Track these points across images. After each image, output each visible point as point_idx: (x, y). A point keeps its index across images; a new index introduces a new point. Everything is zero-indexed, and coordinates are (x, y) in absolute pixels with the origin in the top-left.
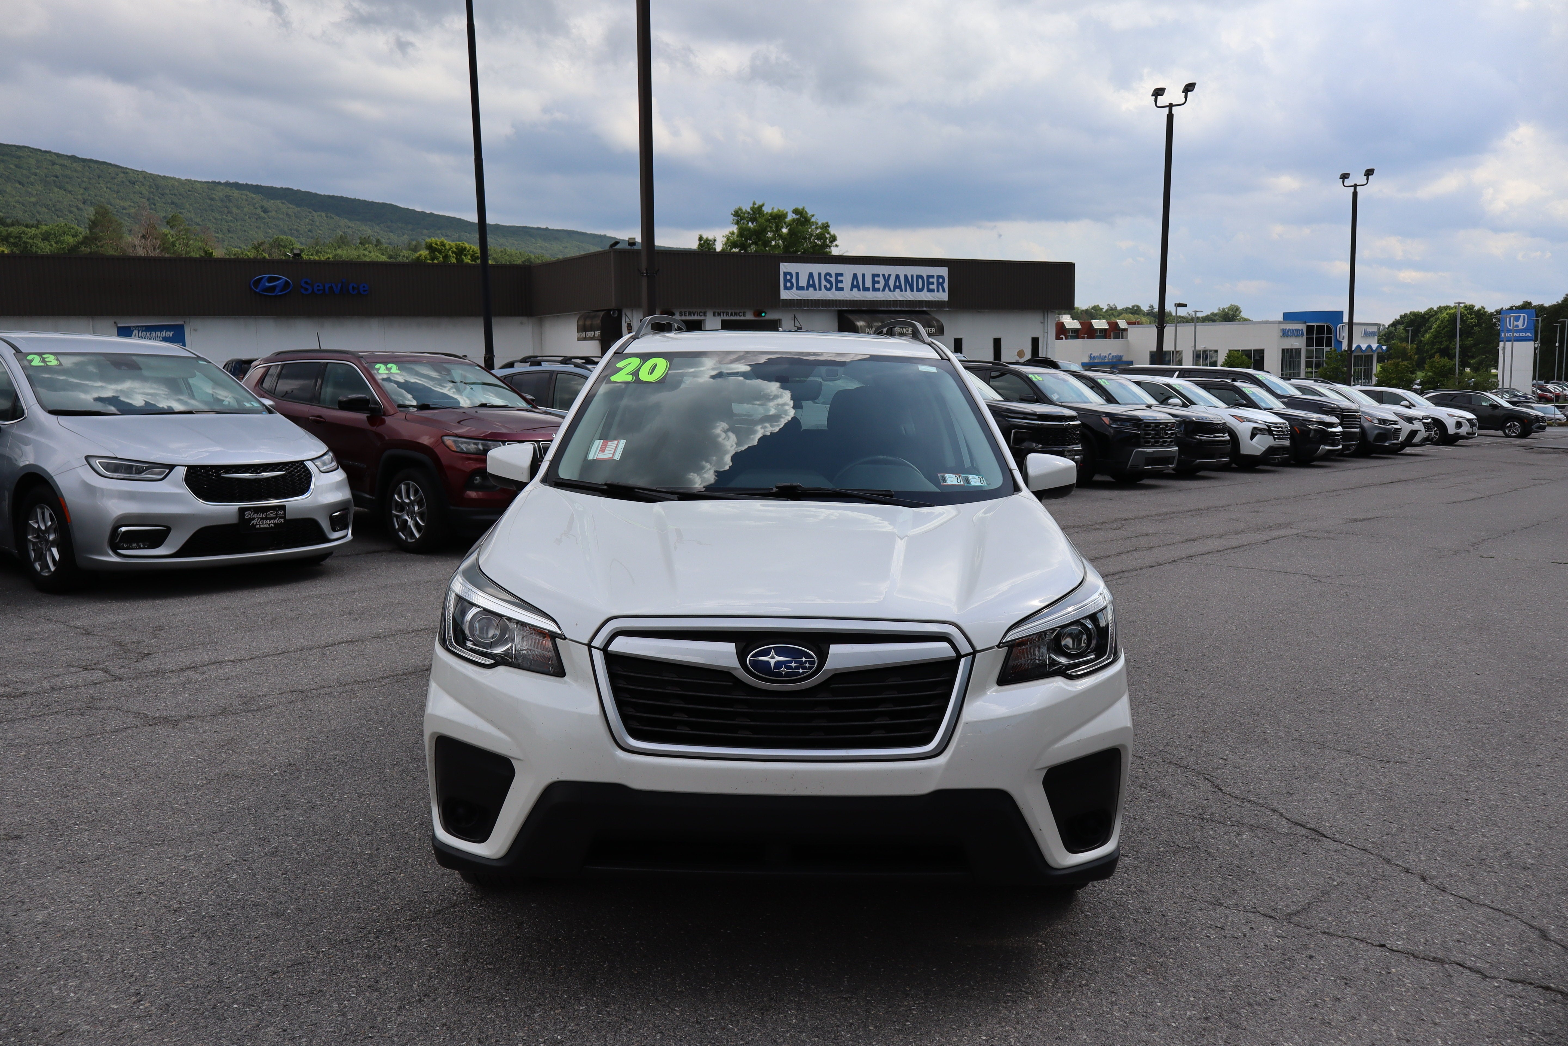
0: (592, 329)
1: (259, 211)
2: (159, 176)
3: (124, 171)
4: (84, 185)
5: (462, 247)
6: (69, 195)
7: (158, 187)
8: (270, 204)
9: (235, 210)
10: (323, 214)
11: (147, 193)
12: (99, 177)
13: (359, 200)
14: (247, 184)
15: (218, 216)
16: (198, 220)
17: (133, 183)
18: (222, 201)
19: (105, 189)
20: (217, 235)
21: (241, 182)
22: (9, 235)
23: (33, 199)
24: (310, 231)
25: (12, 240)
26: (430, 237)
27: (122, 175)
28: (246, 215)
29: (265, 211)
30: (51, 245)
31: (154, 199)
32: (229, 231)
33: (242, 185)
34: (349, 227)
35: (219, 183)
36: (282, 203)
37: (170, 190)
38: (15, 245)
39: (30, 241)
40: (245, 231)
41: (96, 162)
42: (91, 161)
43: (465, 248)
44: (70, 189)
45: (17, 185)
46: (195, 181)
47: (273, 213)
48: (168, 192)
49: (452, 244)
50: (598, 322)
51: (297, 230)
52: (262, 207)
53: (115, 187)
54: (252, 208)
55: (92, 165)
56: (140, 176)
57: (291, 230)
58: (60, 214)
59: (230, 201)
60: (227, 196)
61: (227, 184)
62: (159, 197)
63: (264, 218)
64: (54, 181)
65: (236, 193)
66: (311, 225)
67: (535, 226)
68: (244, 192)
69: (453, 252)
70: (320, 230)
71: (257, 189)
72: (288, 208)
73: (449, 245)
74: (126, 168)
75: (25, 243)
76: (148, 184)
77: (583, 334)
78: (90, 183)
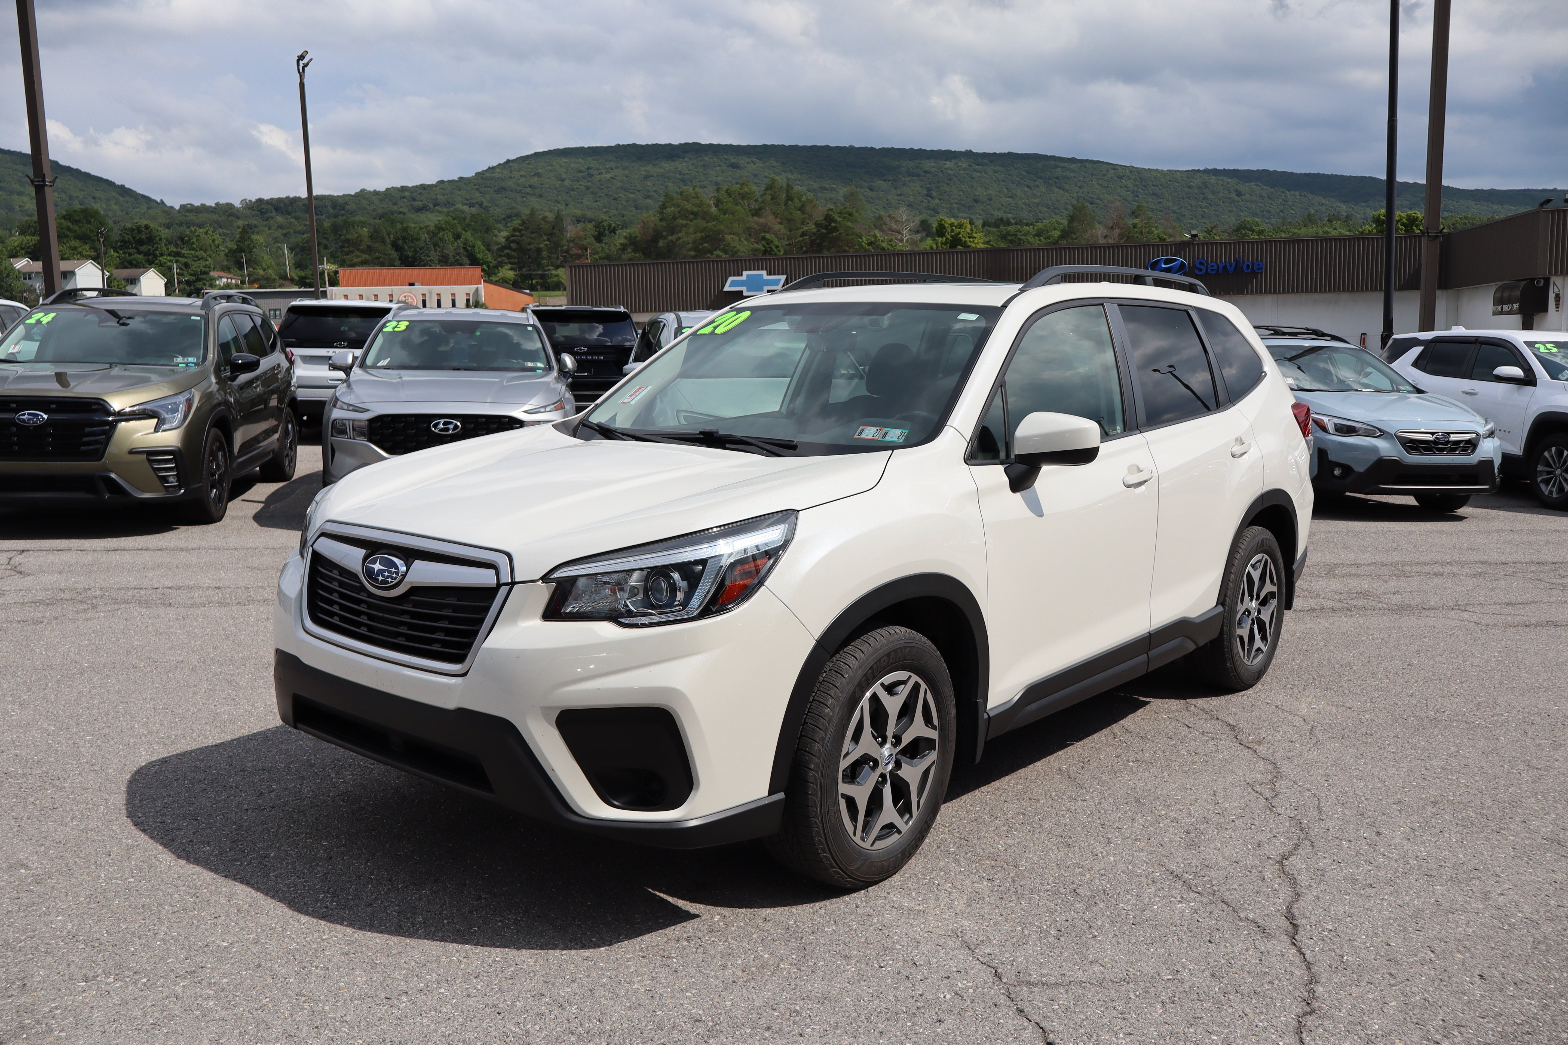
0: (1510, 302)
1: (1233, 195)
2: (1144, 169)
3: (1114, 167)
4: (1079, 184)
5: (1414, 217)
6: (1066, 194)
7: (1142, 179)
8: (1244, 187)
9: (1211, 196)
10: (1297, 193)
11: (1131, 186)
12: (1092, 175)
13: (1336, 175)
14: (1224, 169)
15: (1194, 203)
16: (1175, 208)
17: (1120, 178)
18: (1199, 188)
19: (1096, 186)
20: (1191, 221)
21: (1218, 168)
22: (1008, 234)
23: (1037, 201)
24: (1281, 211)
25: (1010, 238)
26: (1411, 209)
27: (1112, 172)
28: (1220, 200)
29: (1239, 194)
30: (1040, 240)
31: (1137, 192)
32: (1202, 216)
33: (1220, 170)
34: (1323, 204)
35: (1199, 171)
36: (1257, 185)
37: (1152, 182)
38: (1011, 241)
39: (1023, 237)
40: (1218, 215)
41: (1092, 162)
42: (1087, 161)
43: (1417, 218)
44: (1068, 188)
45: (1026, 189)
46: (1176, 171)
47: (1247, 195)
48: (1150, 183)
49: (1402, 215)
50: (1517, 293)
51: (1269, 212)
52: (1236, 191)
53: (1105, 184)
54: (1226, 192)
55: (1087, 165)
56: (1128, 171)
57: (1262, 211)
58: (1057, 211)
59: (1206, 187)
60: (1205, 183)
61: (1206, 171)
62: (1142, 189)
63: (1238, 202)
64: (1056, 183)
65: (1213, 179)
66: (1284, 205)
67: (1541, 188)
68: (1221, 177)
69: (1403, 224)
70: (1292, 209)
71: (1234, 173)
72: (1262, 190)
73: (1400, 215)
74: (1117, 165)
75: (1019, 239)
76: (1134, 177)
77: (1499, 308)
78: (1084, 182)
